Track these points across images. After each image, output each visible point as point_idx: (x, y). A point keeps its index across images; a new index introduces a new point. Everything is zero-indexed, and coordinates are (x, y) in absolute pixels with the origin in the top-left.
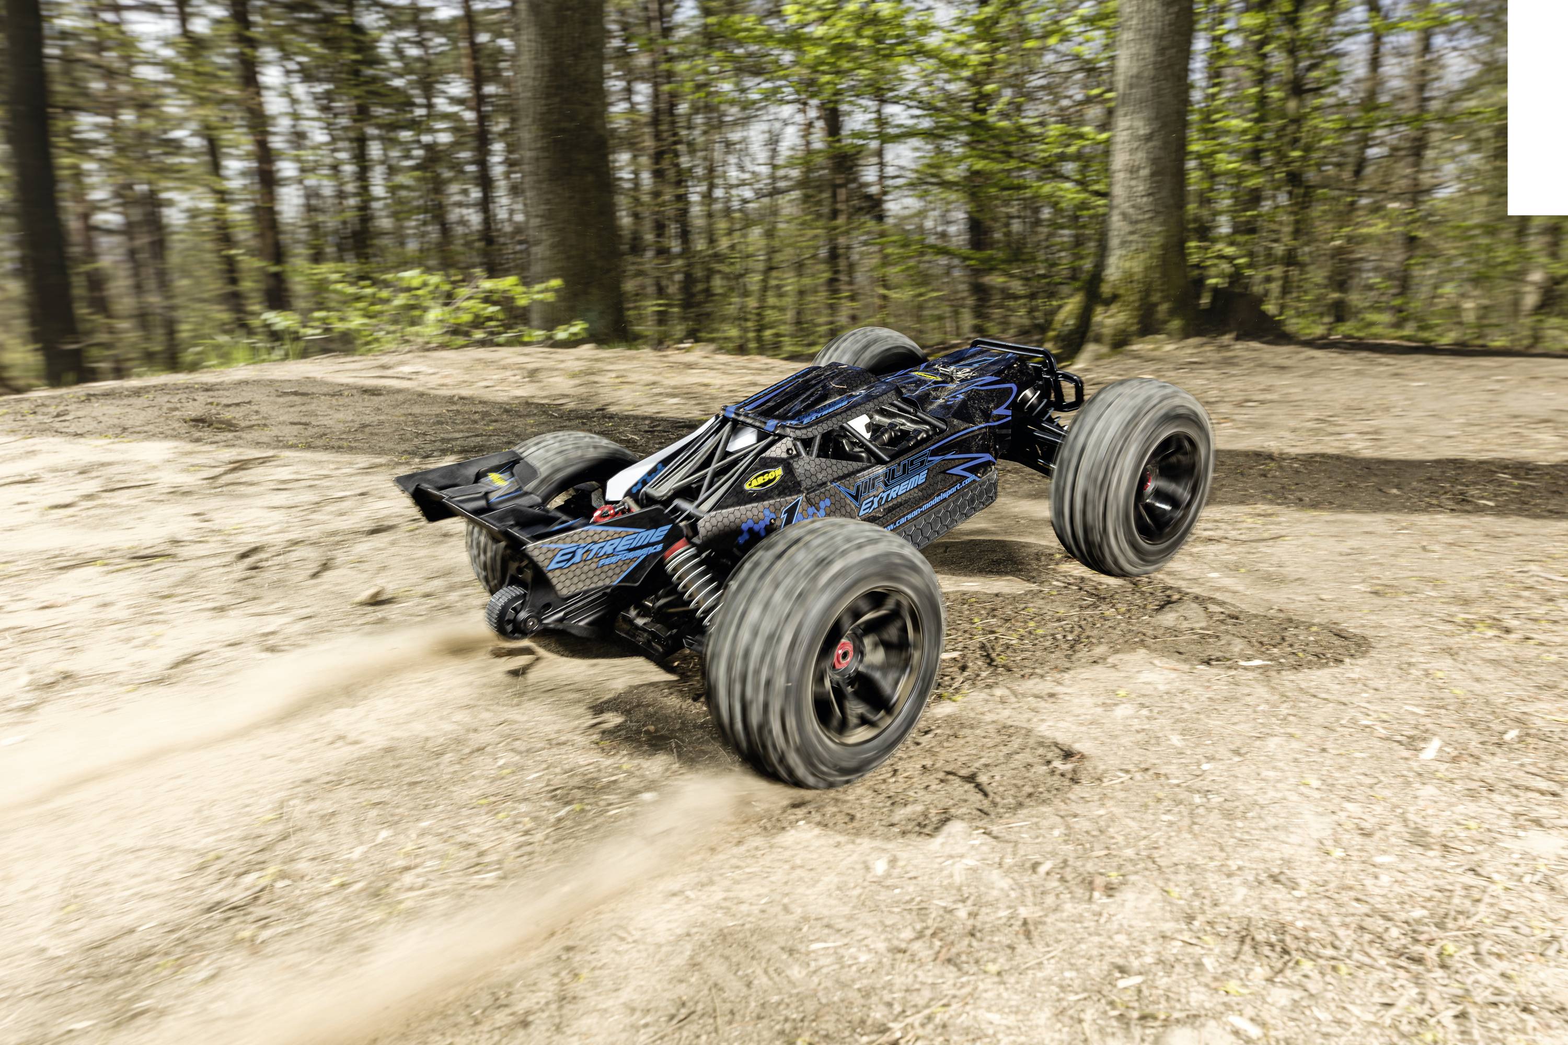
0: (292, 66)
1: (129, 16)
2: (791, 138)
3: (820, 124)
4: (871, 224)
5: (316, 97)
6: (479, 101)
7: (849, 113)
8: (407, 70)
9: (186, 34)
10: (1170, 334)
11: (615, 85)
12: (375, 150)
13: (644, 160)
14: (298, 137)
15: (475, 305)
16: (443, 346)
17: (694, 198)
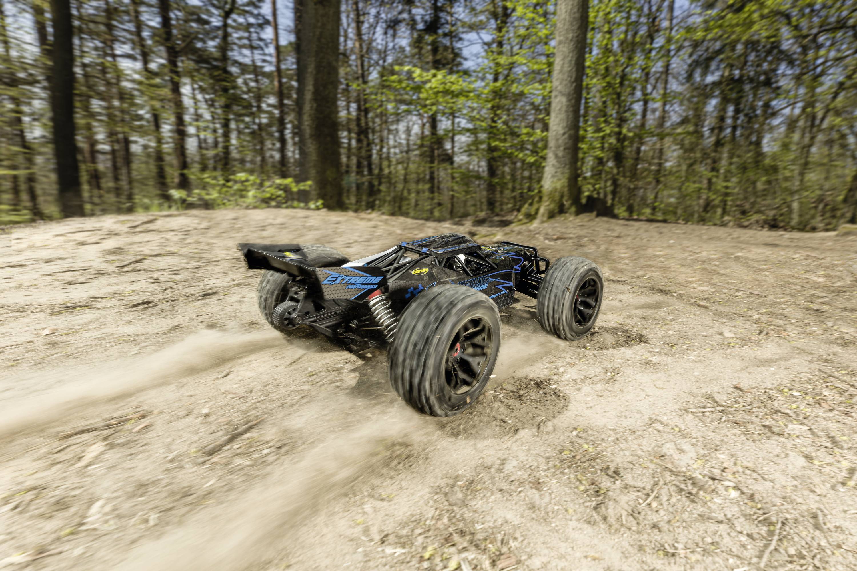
0: (196, 86)
1: (119, 59)
2: (416, 129)
3: (428, 125)
4: (448, 166)
5: (206, 101)
6: (281, 106)
7: (441, 121)
8: (249, 91)
9: (146, 69)
10: (570, 214)
11: (341, 103)
12: (233, 125)
13: (353, 135)
14: (198, 117)
15: (272, 190)
16: (255, 207)
17: (374, 152)
